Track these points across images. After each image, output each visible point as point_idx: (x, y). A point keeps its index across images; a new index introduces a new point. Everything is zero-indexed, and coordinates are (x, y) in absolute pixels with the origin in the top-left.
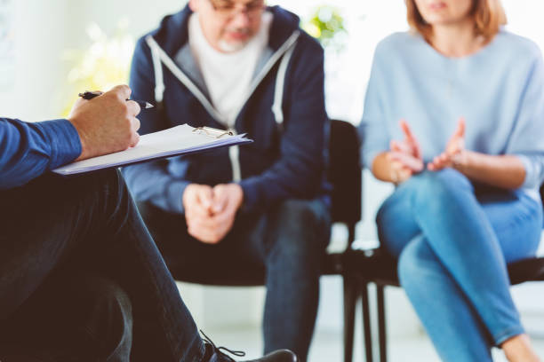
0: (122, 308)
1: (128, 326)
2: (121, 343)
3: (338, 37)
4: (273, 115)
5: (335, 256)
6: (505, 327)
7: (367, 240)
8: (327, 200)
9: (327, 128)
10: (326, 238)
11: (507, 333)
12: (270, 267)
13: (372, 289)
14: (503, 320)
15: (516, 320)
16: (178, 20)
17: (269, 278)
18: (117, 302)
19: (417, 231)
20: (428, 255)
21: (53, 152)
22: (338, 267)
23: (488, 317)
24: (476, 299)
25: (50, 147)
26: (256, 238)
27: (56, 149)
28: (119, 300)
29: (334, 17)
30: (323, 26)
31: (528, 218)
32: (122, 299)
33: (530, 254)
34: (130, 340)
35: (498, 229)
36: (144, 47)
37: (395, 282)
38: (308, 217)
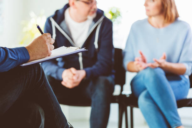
0: (41, 114)
1: (43, 120)
2: (41, 126)
3: (118, 18)
4: (94, 46)
5: (116, 96)
6: (175, 123)
7: (127, 91)
8: (113, 76)
9: (113, 51)
10: (113, 90)
11: (176, 125)
12: (93, 100)
13: (129, 108)
14: (175, 121)
15: (179, 121)
16: (61, 12)
17: (92, 104)
18: (39, 112)
19: (145, 89)
20: (149, 97)
21: (18, 58)
22: (117, 100)
23: (169, 120)
24: (165, 113)
25: (17, 57)
26: (88, 89)
27: (20, 58)
28: (40, 111)
29: (117, 11)
30: (113, 14)
31: (184, 84)
32: (41, 111)
33: (185, 97)
34: (44, 125)
35: (173, 88)
36: (49, 21)
37: (137, 106)
38: (106, 82)
